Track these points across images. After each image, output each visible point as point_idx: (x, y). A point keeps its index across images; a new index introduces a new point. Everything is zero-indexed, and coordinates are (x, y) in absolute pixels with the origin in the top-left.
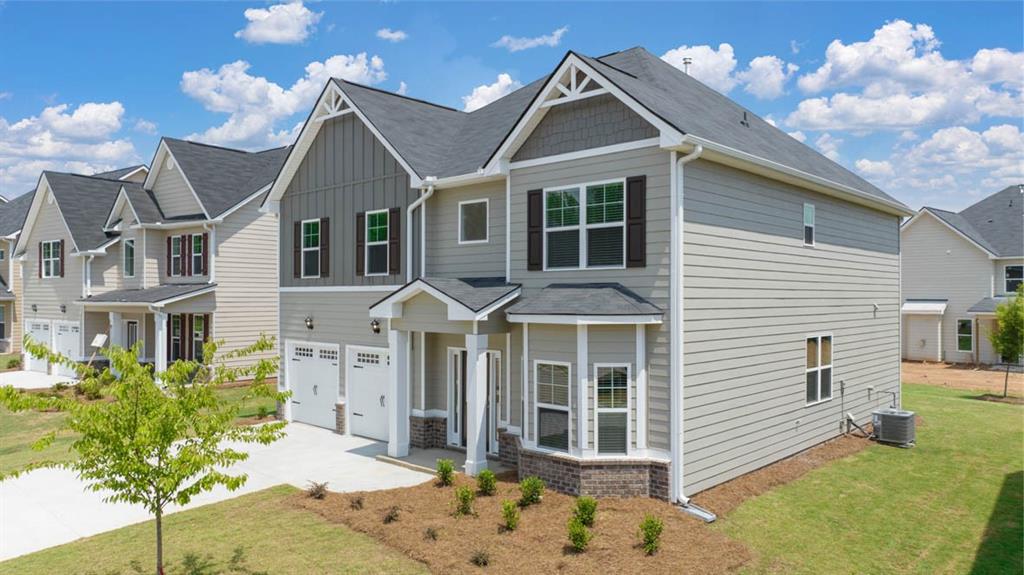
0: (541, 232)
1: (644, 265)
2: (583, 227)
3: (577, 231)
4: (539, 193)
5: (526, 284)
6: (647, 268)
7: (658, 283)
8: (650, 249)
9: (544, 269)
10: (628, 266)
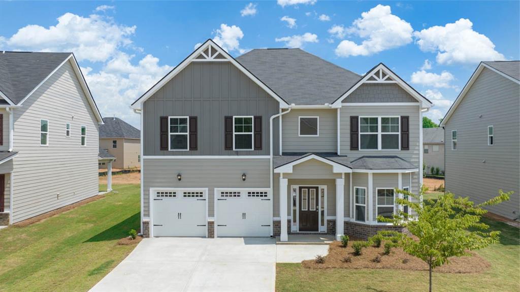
0: (358, 134)
1: (408, 149)
2: (380, 133)
3: (377, 135)
4: (357, 118)
5: (348, 155)
6: (410, 151)
7: (414, 156)
8: (410, 143)
9: (360, 150)
10: (401, 149)
